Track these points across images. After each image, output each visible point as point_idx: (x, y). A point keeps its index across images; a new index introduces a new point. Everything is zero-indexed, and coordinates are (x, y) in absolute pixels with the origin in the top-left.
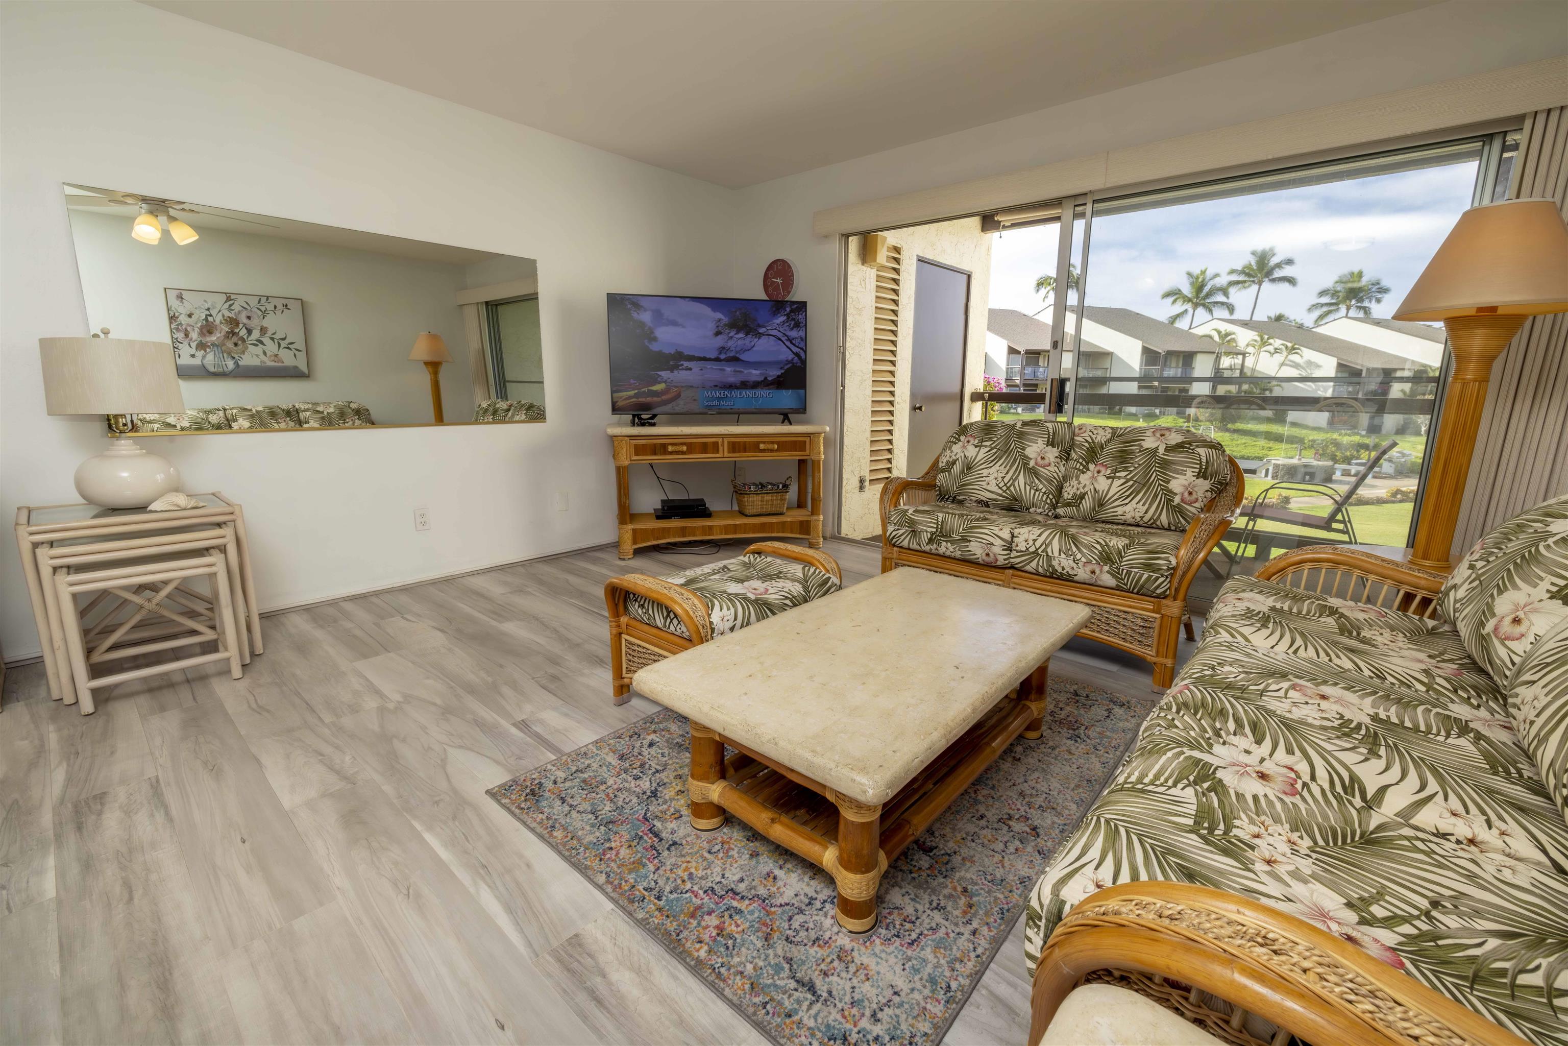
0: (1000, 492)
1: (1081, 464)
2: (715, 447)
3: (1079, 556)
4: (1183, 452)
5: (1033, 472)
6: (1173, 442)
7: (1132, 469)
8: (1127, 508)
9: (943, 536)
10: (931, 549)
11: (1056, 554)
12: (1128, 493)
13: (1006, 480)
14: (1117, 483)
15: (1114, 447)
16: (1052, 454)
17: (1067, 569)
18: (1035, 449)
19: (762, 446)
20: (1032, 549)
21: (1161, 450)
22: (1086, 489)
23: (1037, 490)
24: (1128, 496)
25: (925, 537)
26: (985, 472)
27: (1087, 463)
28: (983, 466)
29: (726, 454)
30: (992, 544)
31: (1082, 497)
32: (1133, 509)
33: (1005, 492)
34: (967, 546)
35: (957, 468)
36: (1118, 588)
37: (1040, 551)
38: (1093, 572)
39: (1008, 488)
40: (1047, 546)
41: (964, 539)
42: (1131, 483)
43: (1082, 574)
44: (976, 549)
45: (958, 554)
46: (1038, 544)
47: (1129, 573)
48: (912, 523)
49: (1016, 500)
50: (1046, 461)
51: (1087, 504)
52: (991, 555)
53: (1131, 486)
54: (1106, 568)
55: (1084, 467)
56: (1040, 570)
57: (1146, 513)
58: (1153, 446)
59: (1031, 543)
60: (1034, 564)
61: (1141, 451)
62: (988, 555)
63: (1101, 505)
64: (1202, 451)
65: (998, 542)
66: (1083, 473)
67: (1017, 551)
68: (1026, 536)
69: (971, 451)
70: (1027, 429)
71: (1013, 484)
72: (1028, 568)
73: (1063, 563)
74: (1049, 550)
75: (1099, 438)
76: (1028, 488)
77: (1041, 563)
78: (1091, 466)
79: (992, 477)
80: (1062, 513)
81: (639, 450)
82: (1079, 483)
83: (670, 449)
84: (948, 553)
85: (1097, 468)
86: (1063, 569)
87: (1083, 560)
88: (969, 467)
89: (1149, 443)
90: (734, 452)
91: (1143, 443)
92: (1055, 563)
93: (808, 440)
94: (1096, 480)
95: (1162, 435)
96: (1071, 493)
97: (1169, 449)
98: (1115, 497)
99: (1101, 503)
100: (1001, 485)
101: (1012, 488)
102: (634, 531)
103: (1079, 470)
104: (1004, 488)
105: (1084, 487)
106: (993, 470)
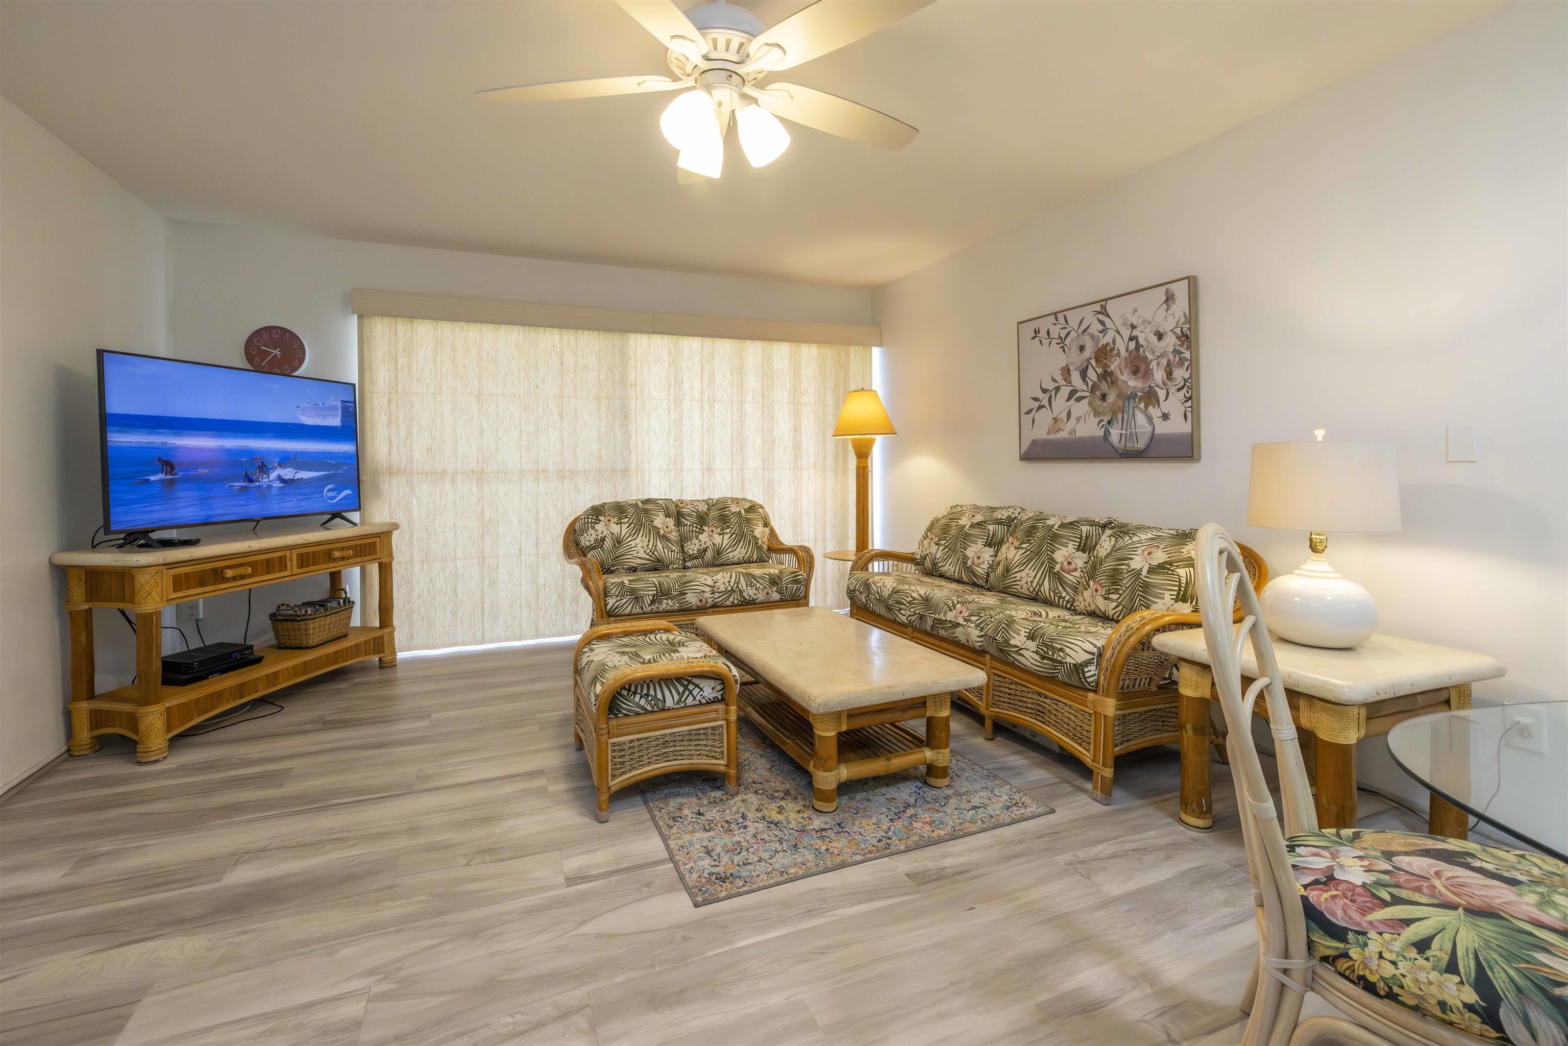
0: (648, 557)
1: (696, 527)
2: (282, 563)
3: (758, 585)
4: (753, 512)
5: (665, 538)
7: (732, 526)
8: (736, 553)
9: (664, 595)
10: (652, 609)
11: (745, 587)
12: (734, 543)
13: (650, 547)
15: (713, 513)
16: (671, 522)
17: (753, 596)
18: (660, 521)
19: (337, 554)
20: (729, 588)
21: (743, 512)
22: (707, 545)
23: (672, 551)
24: (735, 545)
25: (648, 600)
26: (633, 543)
27: (701, 527)
28: (629, 539)
29: (296, 570)
30: (704, 592)
32: (739, 553)
33: (651, 556)
34: (685, 598)
35: (608, 544)
36: (781, 600)
37: (734, 588)
38: (768, 594)
39: (653, 553)
40: (738, 584)
41: (683, 593)
42: (734, 536)
43: (761, 597)
44: (692, 599)
45: (677, 606)
46: (732, 584)
47: (787, 588)
48: (633, 591)
49: (659, 561)
50: (670, 529)
51: (709, 555)
52: (704, 600)
53: (734, 538)
54: (775, 589)
55: (699, 529)
56: (736, 602)
57: (746, 553)
58: (737, 510)
59: (727, 584)
60: (731, 599)
61: (732, 514)
62: (701, 601)
65: (708, 589)
66: (701, 533)
67: (719, 593)
68: (722, 580)
69: (615, 529)
70: (647, 507)
71: (656, 549)
72: (728, 603)
73: (749, 593)
74: (740, 586)
75: (700, 508)
76: (666, 550)
77: (736, 597)
78: (705, 528)
79: (639, 546)
81: (179, 583)
82: (700, 541)
83: (229, 573)
84: (668, 608)
85: (710, 529)
86: (750, 596)
87: (761, 587)
88: (618, 542)
89: (734, 508)
90: (302, 567)
91: (730, 509)
92: (745, 594)
93: (377, 540)
94: (712, 537)
95: (737, 503)
96: (695, 549)
97: (746, 511)
98: (727, 547)
99: (718, 552)
100: (648, 552)
101: (656, 553)
103: (696, 532)
104: (651, 554)
105: (705, 544)
106: (637, 541)
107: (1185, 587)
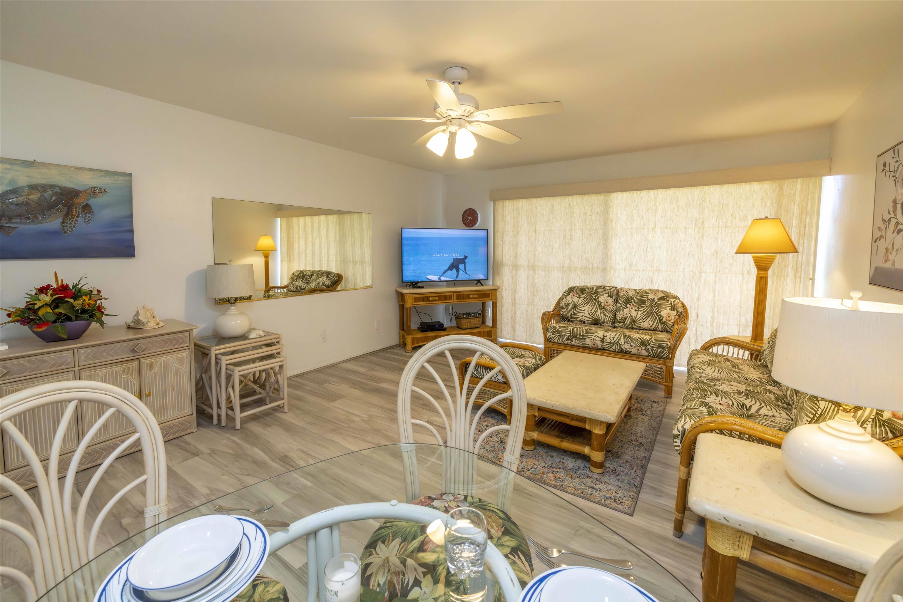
0: (590, 317)
1: (624, 305)
2: (450, 297)
3: (632, 344)
4: (664, 300)
5: (603, 308)
6: (660, 296)
7: (645, 307)
8: (645, 323)
9: (573, 337)
10: (568, 343)
11: (623, 343)
12: (645, 317)
13: (592, 312)
14: (640, 313)
15: (636, 298)
16: (610, 300)
17: (628, 349)
18: (603, 298)
19: (471, 296)
20: (613, 341)
21: (656, 299)
22: (627, 315)
23: (606, 316)
24: (645, 318)
25: (565, 338)
26: (583, 309)
27: (626, 305)
28: (582, 306)
29: (455, 300)
30: (596, 340)
31: (626, 318)
32: (647, 324)
33: (592, 317)
34: (585, 341)
35: (570, 307)
36: (648, 356)
37: (616, 342)
38: (638, 350)
39: (594, 315)
40: (619, 340)
41: (583, 338)
42: (646, 313)
43: (634, 351)
44: (589, 342)
45: (581, 344)
46: (615, 339)
47: (653, 350)
48: (559, 332)
49: (597, 320)
50: (608, 304)
51: (628, 322)
52: (595, 344)
53: (646, 314)
54: (644, 348)
55: (625, 306)
56: (617, 350)
57: (653, 325)
58: (653, 298)
59: (612, 339)
60: (614, 347)
61: (648, 300)
62: (594, 344)
63: (634, 322)
64: (672, 300)
65: (598, 339)
66: (625, 309)
67: (606, 343)
68: (609, 336)
69: (576, 300)
70: (599, 290)
71: (595, 314)
72: (611, 349)
73: (626, 347)
74: (620, 342)
75: (630, 294)
76: (602, 315)
77: (617, 347)
78: (628, 306)
79: (586, 311)
80: (617, 325)
81: (417, 300)
82: (624, 313)
83: (431, 299)
84: (576, 344)
85: (631, 307)
86: (626, 349)
87: (634, 345)
88: (575, 306)
89: (651, 296)
90: (458, 299)
91: (648, 296)
92: (622, 347)
93: (490, 292)
94: (631, 312)
95: (655, 293)
96: (621, 317)
97: (659, 299)
98: (640, 319)
99: (634, 321)
100: (590, 314)
101: (595, 315)
102: (413, 338)
103: (623, 307)
104: (592, 315)
105: (626, 315)
106: (586, 308)
107: (818, 418)
